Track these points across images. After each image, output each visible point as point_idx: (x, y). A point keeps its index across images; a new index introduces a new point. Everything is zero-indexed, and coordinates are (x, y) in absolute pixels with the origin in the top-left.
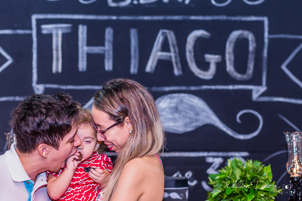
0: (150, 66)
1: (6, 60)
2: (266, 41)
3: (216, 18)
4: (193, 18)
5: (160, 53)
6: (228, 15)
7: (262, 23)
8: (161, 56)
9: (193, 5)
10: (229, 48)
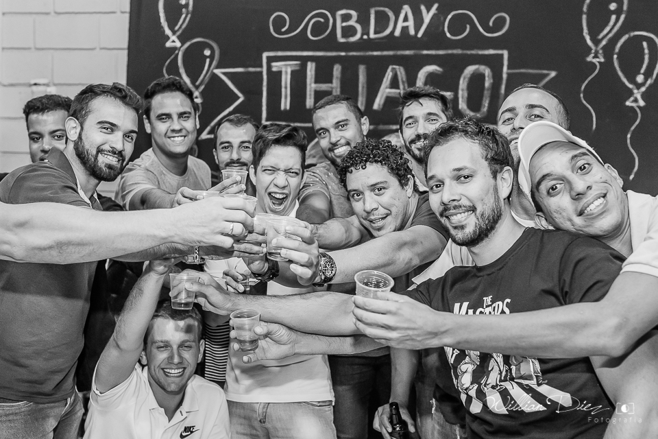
0: (378, 104)
1: (238, 98)
2: (505, 76)
3: (450, 52)
4: (425, 52)
5: (388, 90)
6: (462, 49)
7: (502, 55)
8: (389, 93)
9: (425, 39)
10: (463, 84)
